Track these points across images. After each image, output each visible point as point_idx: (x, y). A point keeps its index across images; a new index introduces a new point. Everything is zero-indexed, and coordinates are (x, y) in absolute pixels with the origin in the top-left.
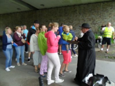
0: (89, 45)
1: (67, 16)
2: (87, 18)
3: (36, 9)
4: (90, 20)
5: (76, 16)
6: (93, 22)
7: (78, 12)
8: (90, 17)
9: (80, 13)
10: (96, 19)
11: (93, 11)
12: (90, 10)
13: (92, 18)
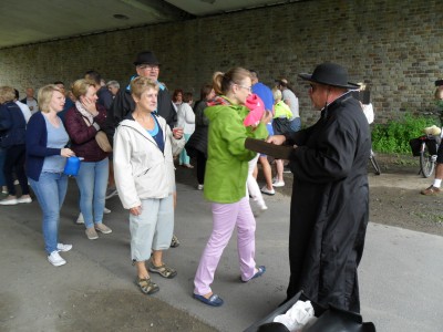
0: (328, 166)
1: (305, 40)
2: (390, 50)
3: (183, 16)
4: (403, 57)
5: (344, 40)
6: (413, 65)
7: (350, 23)
8: (403, 45)
9: (359, 29)
10: (431, 52)
11: (417, 18)
12: (407, 11)
13: (413, 49)
